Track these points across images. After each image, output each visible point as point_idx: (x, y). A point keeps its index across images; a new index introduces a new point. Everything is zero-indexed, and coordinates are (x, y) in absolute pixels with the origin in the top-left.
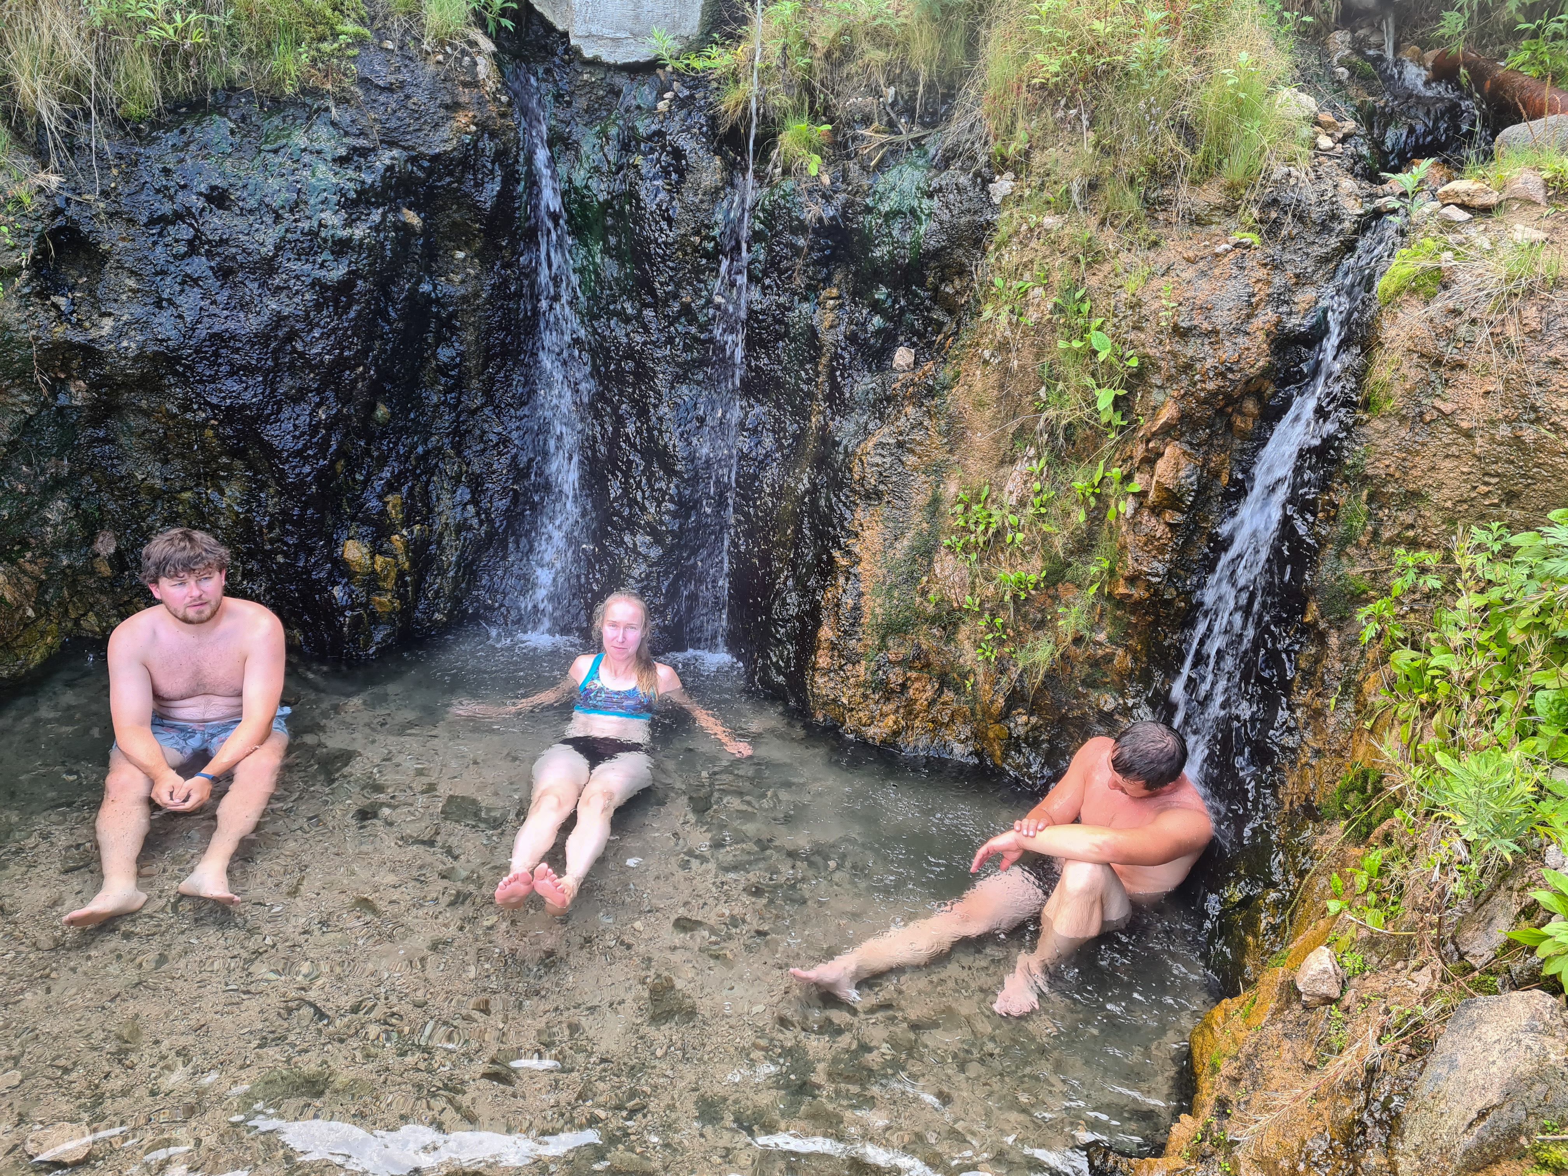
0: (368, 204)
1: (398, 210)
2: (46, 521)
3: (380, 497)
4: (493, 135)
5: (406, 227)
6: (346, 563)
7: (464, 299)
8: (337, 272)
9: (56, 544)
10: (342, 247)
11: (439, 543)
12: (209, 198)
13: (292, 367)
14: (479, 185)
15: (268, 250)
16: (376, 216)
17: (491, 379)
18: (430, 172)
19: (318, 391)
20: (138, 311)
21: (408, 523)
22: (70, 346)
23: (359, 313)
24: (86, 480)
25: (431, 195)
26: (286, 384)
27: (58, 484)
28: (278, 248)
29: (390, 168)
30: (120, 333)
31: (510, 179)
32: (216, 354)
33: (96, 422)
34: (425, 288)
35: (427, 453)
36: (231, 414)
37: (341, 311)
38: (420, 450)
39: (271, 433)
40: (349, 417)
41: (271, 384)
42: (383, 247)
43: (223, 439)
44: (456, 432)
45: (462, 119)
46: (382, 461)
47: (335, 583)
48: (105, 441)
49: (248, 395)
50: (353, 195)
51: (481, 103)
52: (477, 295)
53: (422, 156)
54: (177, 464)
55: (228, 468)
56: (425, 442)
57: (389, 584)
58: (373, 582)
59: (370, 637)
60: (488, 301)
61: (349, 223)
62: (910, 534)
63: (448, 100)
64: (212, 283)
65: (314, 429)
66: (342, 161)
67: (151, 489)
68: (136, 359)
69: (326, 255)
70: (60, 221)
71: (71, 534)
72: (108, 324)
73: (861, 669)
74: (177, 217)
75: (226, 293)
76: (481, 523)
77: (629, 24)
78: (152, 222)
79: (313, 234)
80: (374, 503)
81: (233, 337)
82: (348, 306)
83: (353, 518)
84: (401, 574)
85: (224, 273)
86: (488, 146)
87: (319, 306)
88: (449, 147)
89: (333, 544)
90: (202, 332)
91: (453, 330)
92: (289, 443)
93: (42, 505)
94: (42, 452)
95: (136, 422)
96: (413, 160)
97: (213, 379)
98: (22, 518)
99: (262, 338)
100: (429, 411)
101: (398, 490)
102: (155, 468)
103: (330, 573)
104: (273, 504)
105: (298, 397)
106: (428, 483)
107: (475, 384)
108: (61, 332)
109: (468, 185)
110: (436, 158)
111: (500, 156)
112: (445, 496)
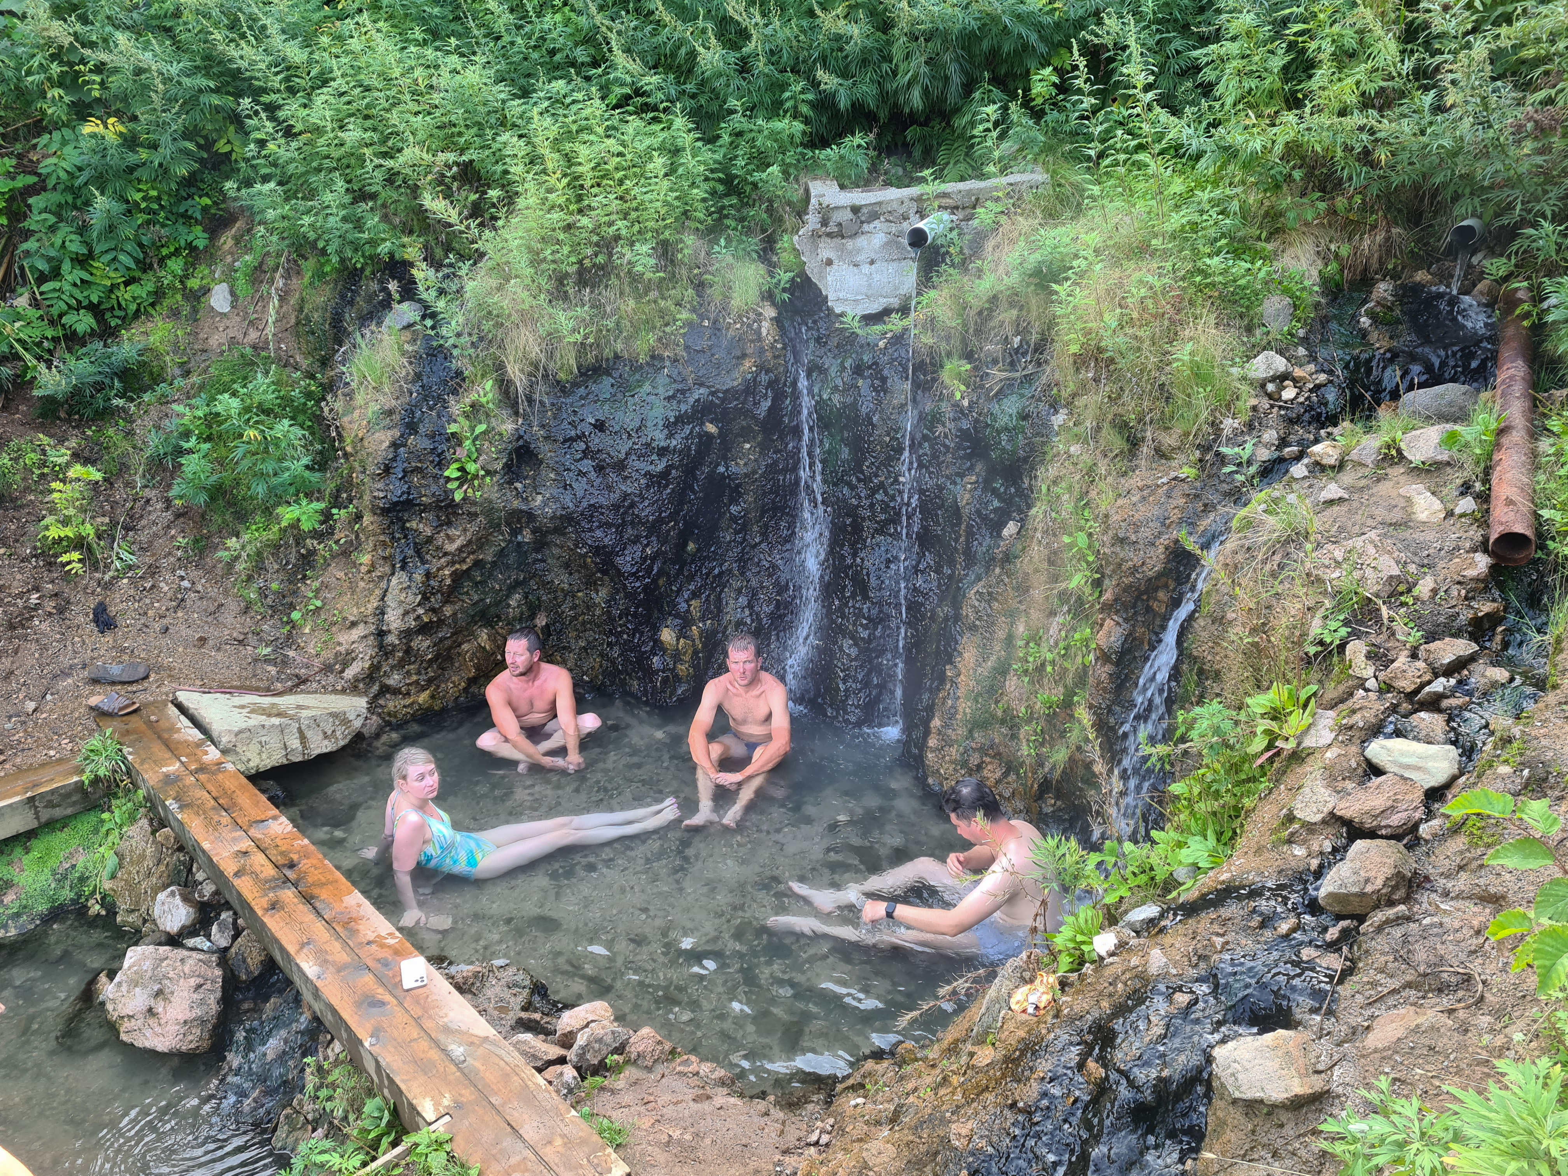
0: (683, 423)
1: (702, 424)
2: (509, 606)
3: (687, 601)
4: (768, 371)
5: (709, 436)
6: (662, 643)
7: (746, 475)
8: (661, 466)
9: (514, 619)
10: (663, 452)
11: (724, 633)
12: (595, 426)
13: (632, 523)
14: (756, 404)
15: (622, 456)
16: (687, 429)
17: (766, 526)
18: (723, 400)
19: (646, 537)
20: (555, 492)
21: (703, 619)
22: (521, 511)
23: (673, 490)
24: (532, 582)
25: (725, 412)
26: (630, 532)
27: (517, 584)
28: (628, 454)
29: (698, 400)
30: (545, 504)
31: (779, 397)
32: (592, 516)
33: (537, 550)
34: (721, 469)
35: (721, 573)
36: (598, 550)
37: (662, 488)
38: (716, 571)
39: (619, 560)
40: (666, 552)
41: (621, 533)
42: (689, 449)
43: (596, 564)
44: (740, 560)
45: (747, 364)
46: (691, 578)
47: (655, 654)
48: (543, 561)
49: (606, 540)
50: (672, 420)
51: (762, 351)
52: (754, 472)
53: (718, 391)
54: (576, 576)
55: (601, 579)
56: (721, 565)
57: (687, 658)
58: (677, 656)
59: (675, 690)
60: (762, 476)
61: (670, 436)
62: (994, 658)
63: (739, 353)
64: (593, 475)
65: (644, 559)
66: (669, 399)
67: (563, 590)
68: (552, 518)
69: (655, 457)
70: (521, 443)
71: (522, 613)
72: (539, 498)
73: (953, 751)
74: (579, 437)
75: (599, 480)
76: (753, 621)
77: (864, 290)
78: (565, 441)
79: (648, 445)
80: (683, 606)
81: (601, 507)
82: (666, 486)
83: (670, 614)
84: (696, 652)
85: (600, 469)
86: (764, 378)
87: (648, 486)
88: (735, 383)
89: (656, 629)
90: (585, 504)
91: (740, 495)
92: (628, 568)
93: (508, 596)
94: (508, 567)
95: (556, 551)
96: (713, 394)
97: (591, 530)
98: (497, 603)
99: (616, 507)
100: (724, 546)
101: (699, 597)
102: (565, 577)
103: (653, 647)
104: (622, 603)
105: (636, 540)
106: (722, 591)
107: (755, 528)
108: (516, 504)
109: (749, 405)
110: (726, 392)
111: (770, 384)
112: (731, 602)
